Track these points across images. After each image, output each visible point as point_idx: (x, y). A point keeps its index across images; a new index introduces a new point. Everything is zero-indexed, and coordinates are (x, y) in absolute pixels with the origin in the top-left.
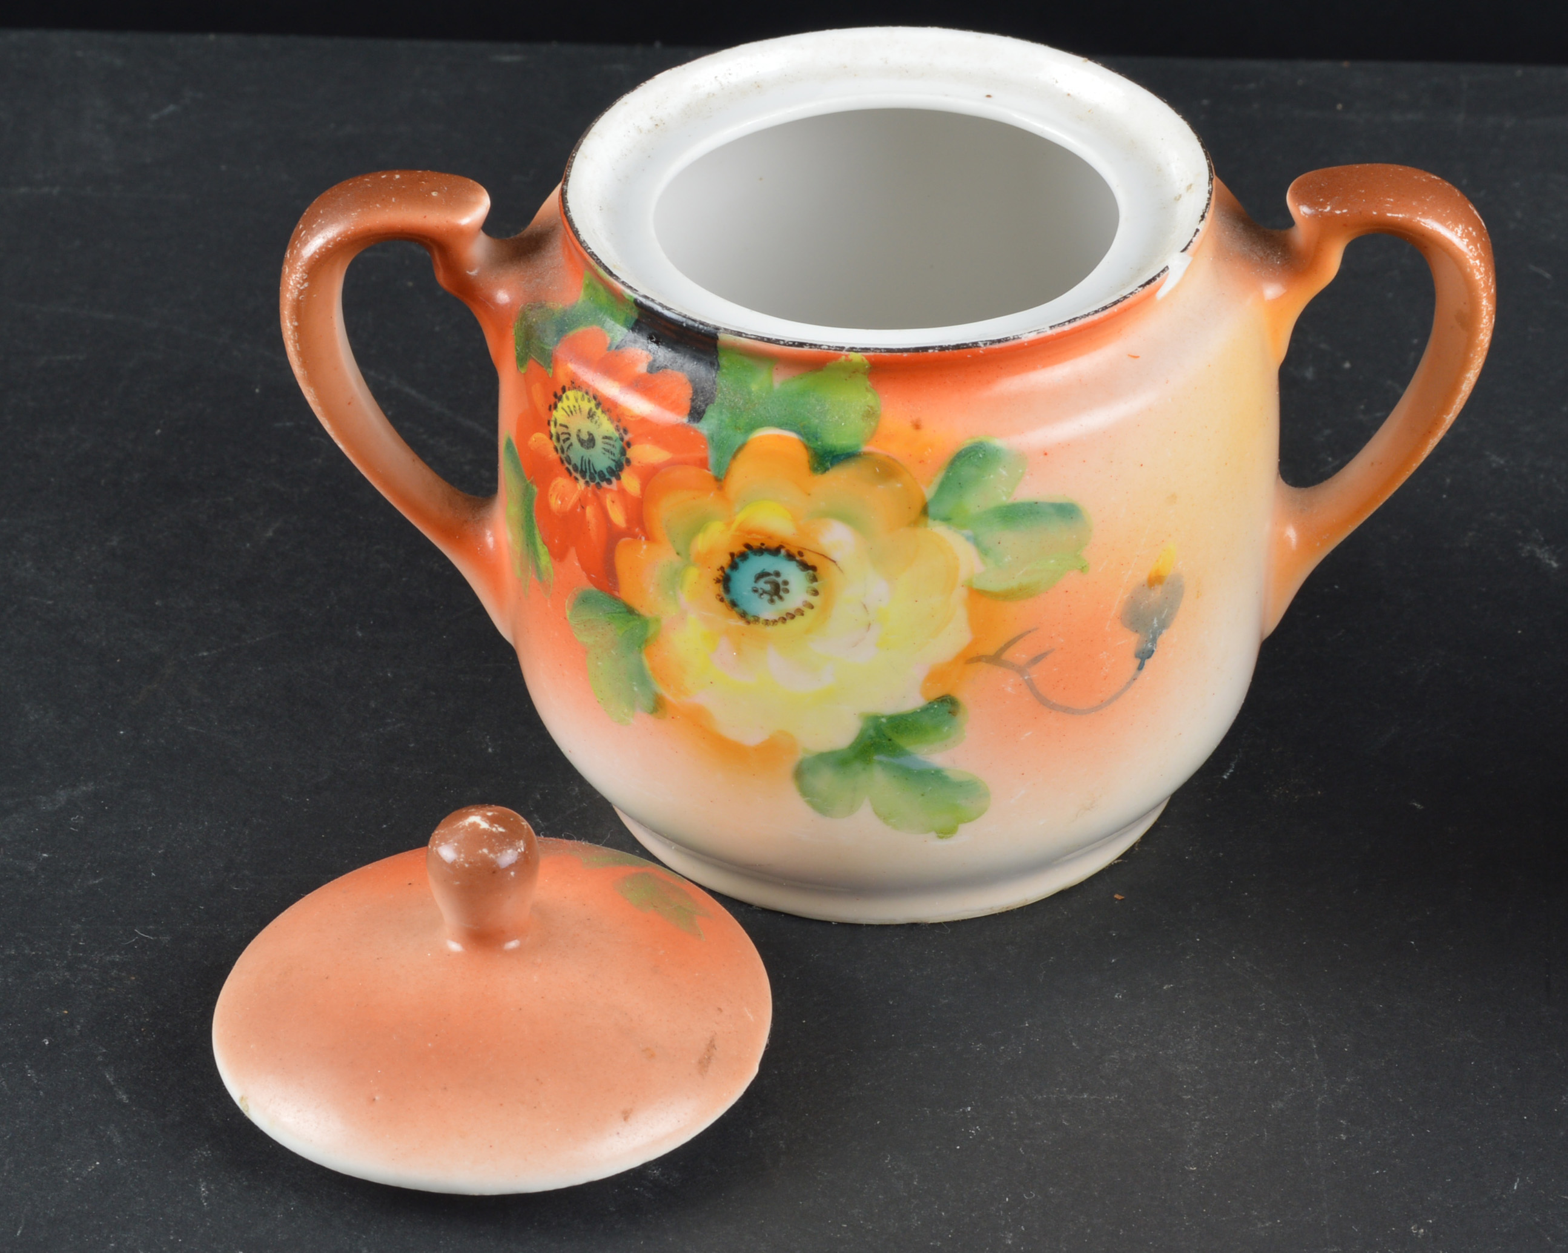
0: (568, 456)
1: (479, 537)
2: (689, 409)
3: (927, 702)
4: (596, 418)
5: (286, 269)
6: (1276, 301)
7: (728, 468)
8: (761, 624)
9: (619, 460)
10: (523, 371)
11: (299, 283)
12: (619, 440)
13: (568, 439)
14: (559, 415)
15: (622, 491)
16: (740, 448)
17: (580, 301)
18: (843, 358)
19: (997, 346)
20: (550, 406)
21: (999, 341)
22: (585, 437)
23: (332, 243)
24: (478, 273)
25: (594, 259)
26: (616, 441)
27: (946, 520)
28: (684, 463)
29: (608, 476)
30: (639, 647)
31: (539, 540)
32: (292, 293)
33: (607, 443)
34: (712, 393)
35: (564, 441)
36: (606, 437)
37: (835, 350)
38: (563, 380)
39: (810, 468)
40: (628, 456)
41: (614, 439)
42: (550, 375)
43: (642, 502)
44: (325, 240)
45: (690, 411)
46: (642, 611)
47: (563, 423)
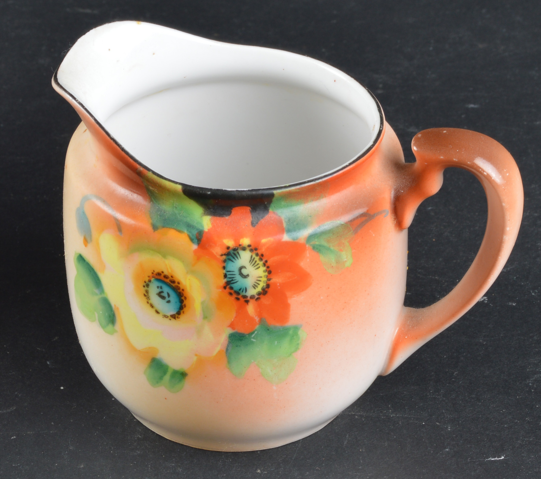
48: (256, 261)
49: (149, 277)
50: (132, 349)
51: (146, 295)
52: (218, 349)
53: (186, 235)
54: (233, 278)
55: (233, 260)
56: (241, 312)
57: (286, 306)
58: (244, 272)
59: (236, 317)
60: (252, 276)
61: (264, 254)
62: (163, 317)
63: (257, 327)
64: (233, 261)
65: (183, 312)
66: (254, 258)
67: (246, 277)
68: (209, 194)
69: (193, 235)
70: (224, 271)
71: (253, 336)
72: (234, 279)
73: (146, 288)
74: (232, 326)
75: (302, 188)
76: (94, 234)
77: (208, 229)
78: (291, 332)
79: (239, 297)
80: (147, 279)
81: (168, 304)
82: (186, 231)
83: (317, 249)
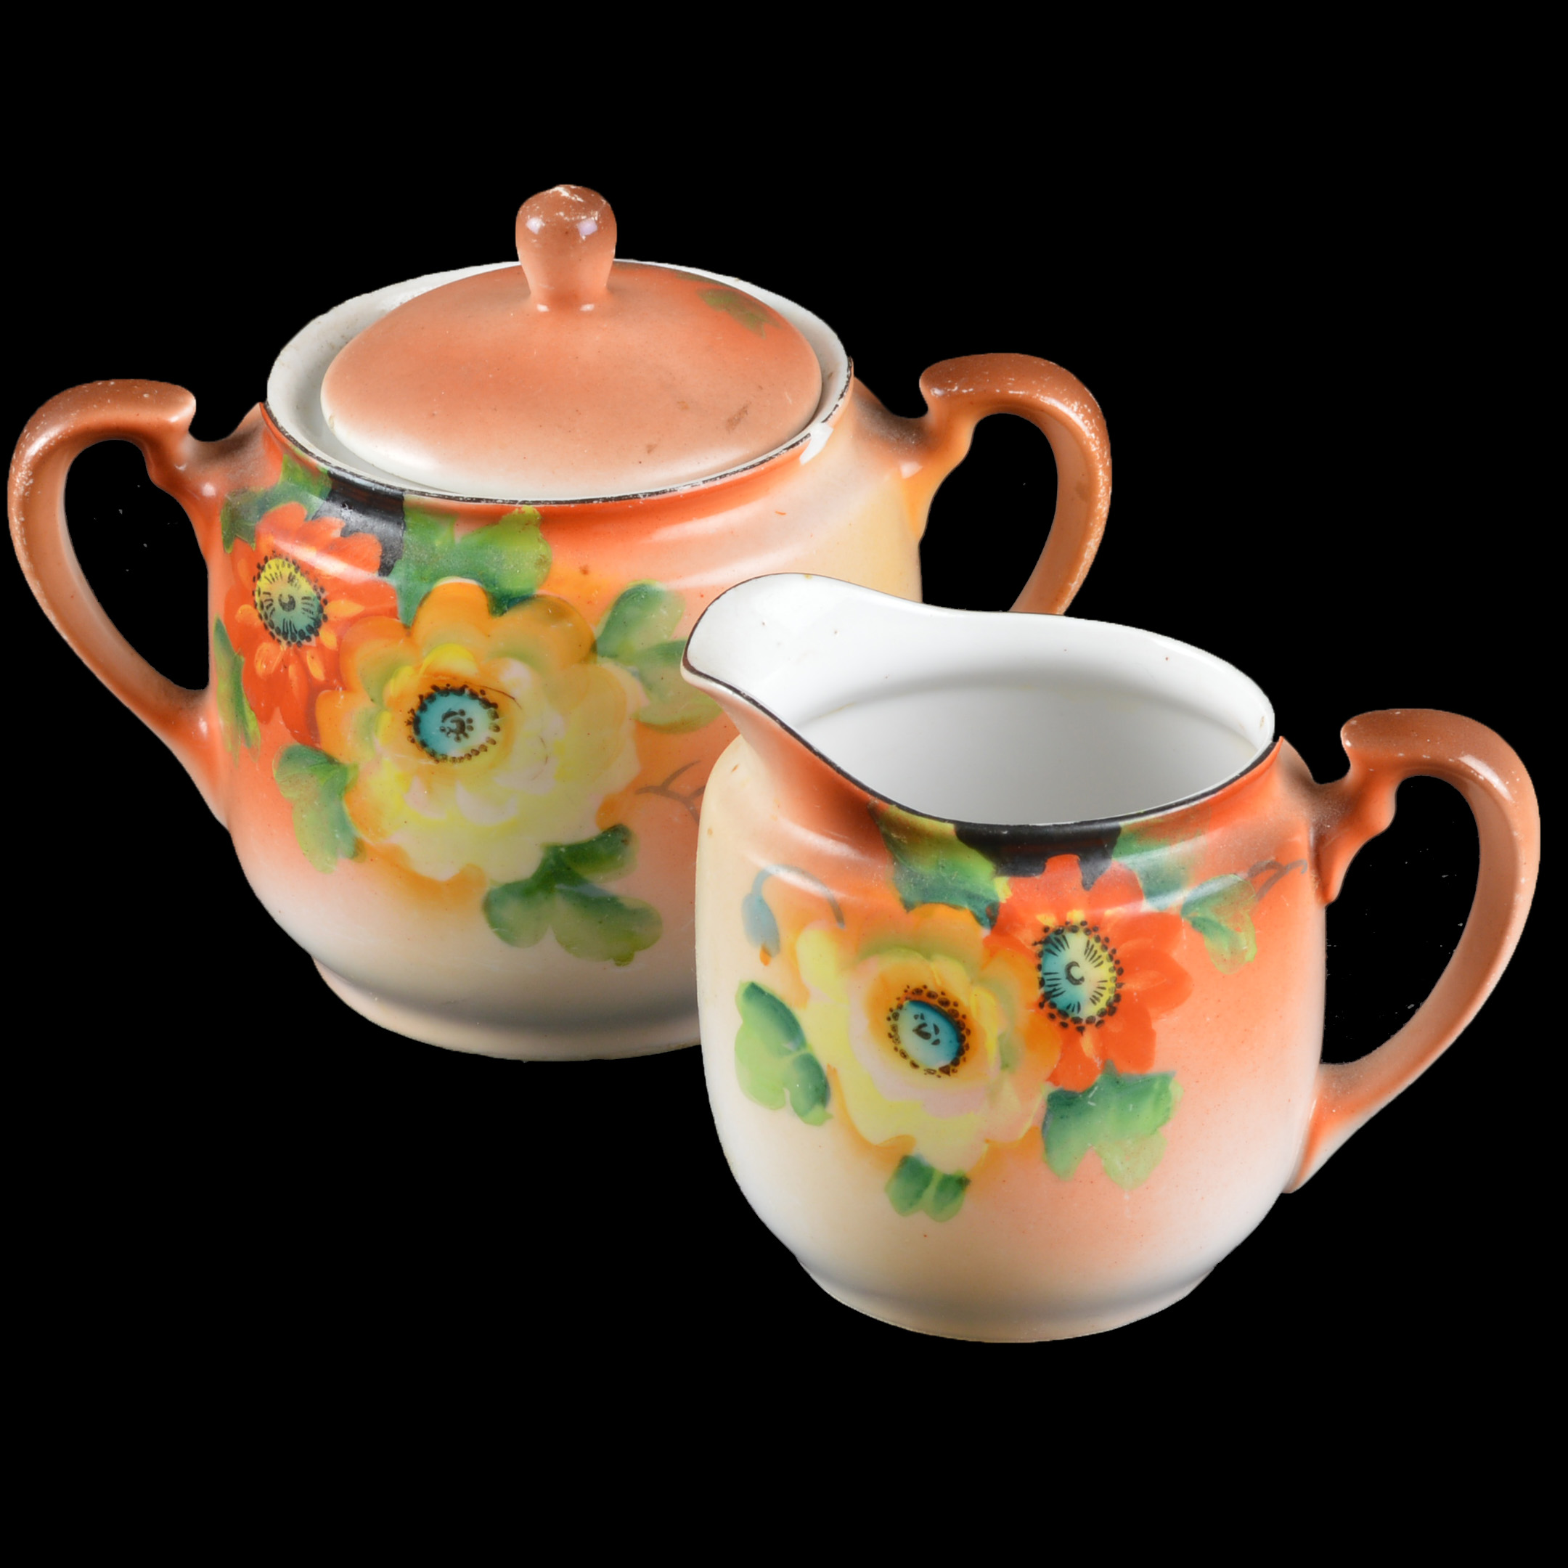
0: (271, 621)
1: (193, 724)
2: (379, 565)
3: (602, 832)
4: (296, 581)
5: (13, 469)
6: (913, 478)
7: (415, 616)
8: (449, 762)
9: (317, 617)
10: (229, 551)
11: (25, 480)
12: (316, 598)
13: (271, 605)
14: (263, 584)
15: (321, 647)
16: (426, 597)
17: (279, 483)
18: (517, 510)
19: (655, 497)
20: (254, 578)
21: (657, 493)
22: (286, 600)
23: (54, 441)
24: (187, 468)
25: (291, 441)
26: (314, 600)
27: (614, 656)
28: (377, 614)
29: (307, 634)
30: (340, 794)
31: (247, 707)
32: (18, 490)
33: (306, 603)
34: (400, 550)
35: (267, 608)
36: (305, 598)
37: (509, 503)
38: (265, 551)
39: (489, 611)
40: (325, 613)
41: (312, 598)
42: (254, 549)
43: (339, 655)
44: (48, 439)
45: (380, 566)
46: (342, 759)
47: (266, 591)
48: (1096, 952)
49: (898, 999)
50: (862, 1145)
51: (893, 1035)
52: (1028, 1124)
53: (968, 912)
54: (1056, 985)
55: (1056, 951)
56: (1070, 1051)
57: (1148, 1036)
58: (1076, 972)
59: (1061, 1061)
60: (1090, 981)
61: (1110, 937)
62: (925, 1074)
63: (1099, 1078)
64: (1055, 954)
65: (965, 1060)
66: (1093, 946)
67: (1077, 982)
68: (1005, 835)
69: (980, 911)
70: (1040, 974)
71: (1091, 1095)
72: (1057, 987)
73: (893, 1022)
74: (1053, 1078)
75: (1168, 815)
76: (786, 936)
77: (1007, 900)
78: (1156, 1086)
79: (1067, 1021)
80: (894, 1004)
81: (934, 1046)
82: (966, 906)
83: (1200, 926)
